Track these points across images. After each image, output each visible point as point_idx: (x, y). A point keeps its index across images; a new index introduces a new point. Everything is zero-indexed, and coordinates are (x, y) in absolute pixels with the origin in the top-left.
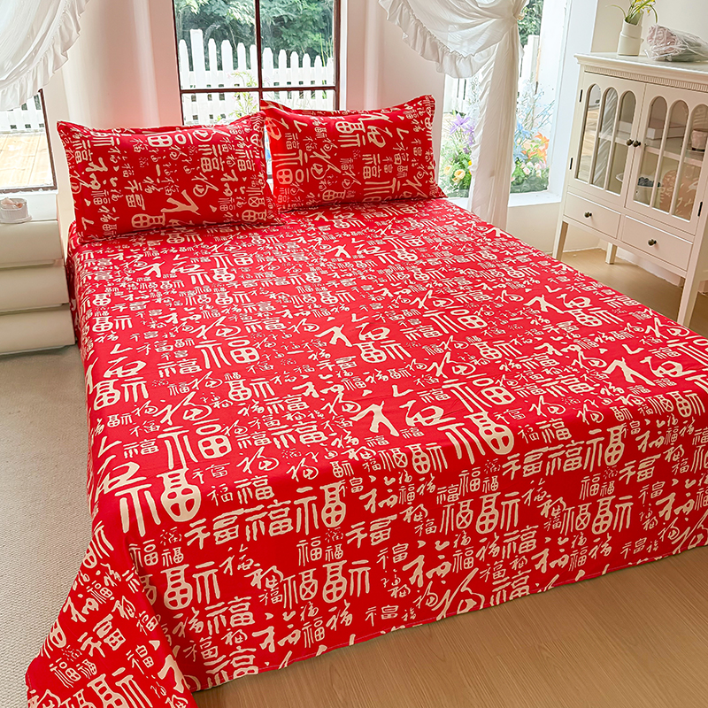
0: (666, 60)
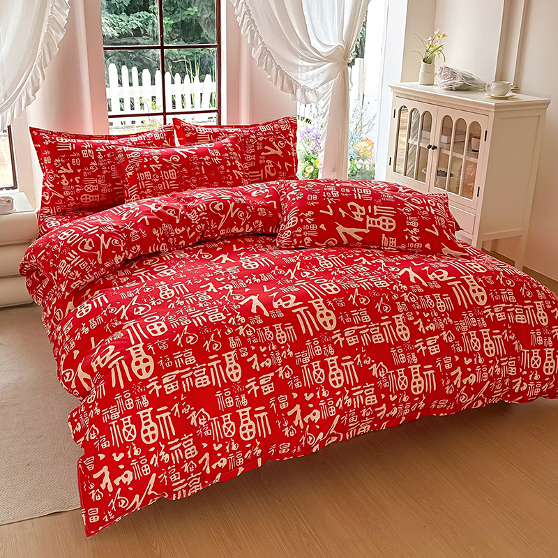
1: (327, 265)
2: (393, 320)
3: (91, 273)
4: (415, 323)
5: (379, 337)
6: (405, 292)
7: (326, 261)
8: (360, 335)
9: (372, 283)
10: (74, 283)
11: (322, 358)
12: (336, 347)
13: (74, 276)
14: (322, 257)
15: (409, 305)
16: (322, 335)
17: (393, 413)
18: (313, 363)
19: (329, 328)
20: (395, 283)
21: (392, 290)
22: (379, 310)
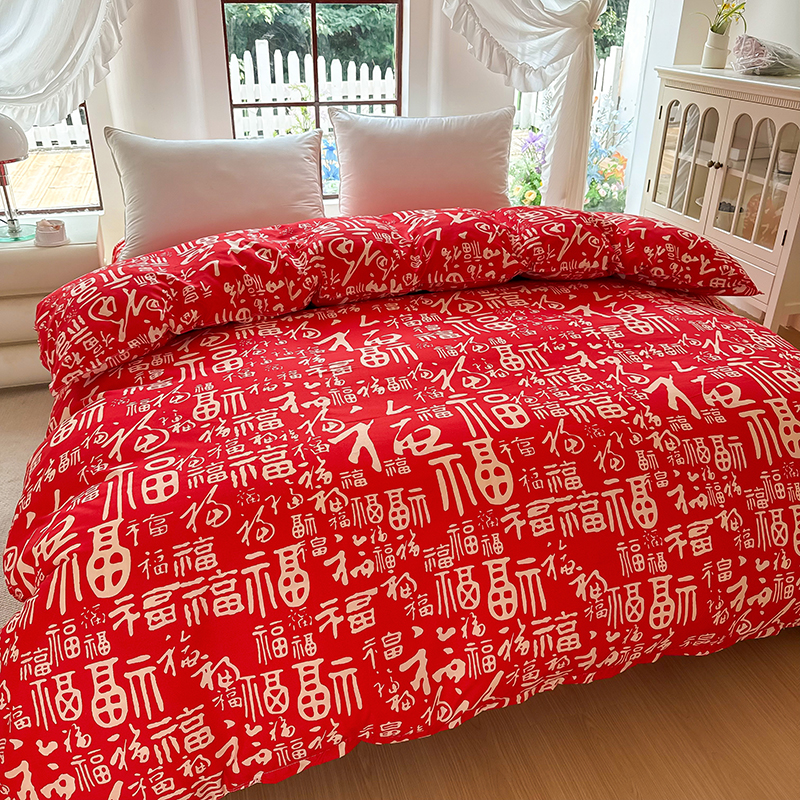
0: (754, 74)
1: (514, 364)
2: (627, 487)
3: (102, 358)
4: (670, 494)
5: (597, 519)
6: (657, 429)
7: (514, 356)
8: (557, 516)
9: (593, 407)
10: (69, 375)
11: (478, 560)
12: (508, 539)
13: (70, 363)
14: (508, 347)
15: (662, 456)
16: (481, 514)
17: (609, 661)
18: (459, 570)
19: (499, 500)
20: (640, 409)
21: (632, 425)
22: (601, 466)
